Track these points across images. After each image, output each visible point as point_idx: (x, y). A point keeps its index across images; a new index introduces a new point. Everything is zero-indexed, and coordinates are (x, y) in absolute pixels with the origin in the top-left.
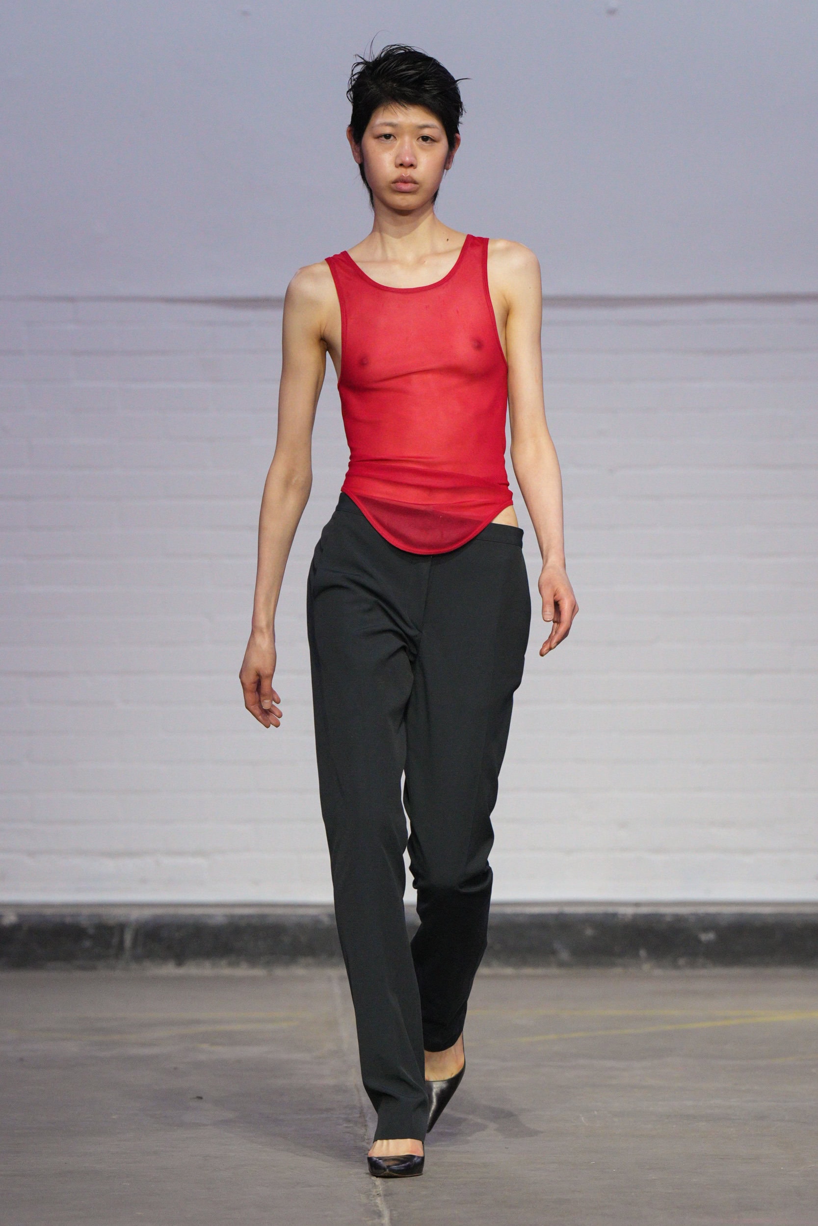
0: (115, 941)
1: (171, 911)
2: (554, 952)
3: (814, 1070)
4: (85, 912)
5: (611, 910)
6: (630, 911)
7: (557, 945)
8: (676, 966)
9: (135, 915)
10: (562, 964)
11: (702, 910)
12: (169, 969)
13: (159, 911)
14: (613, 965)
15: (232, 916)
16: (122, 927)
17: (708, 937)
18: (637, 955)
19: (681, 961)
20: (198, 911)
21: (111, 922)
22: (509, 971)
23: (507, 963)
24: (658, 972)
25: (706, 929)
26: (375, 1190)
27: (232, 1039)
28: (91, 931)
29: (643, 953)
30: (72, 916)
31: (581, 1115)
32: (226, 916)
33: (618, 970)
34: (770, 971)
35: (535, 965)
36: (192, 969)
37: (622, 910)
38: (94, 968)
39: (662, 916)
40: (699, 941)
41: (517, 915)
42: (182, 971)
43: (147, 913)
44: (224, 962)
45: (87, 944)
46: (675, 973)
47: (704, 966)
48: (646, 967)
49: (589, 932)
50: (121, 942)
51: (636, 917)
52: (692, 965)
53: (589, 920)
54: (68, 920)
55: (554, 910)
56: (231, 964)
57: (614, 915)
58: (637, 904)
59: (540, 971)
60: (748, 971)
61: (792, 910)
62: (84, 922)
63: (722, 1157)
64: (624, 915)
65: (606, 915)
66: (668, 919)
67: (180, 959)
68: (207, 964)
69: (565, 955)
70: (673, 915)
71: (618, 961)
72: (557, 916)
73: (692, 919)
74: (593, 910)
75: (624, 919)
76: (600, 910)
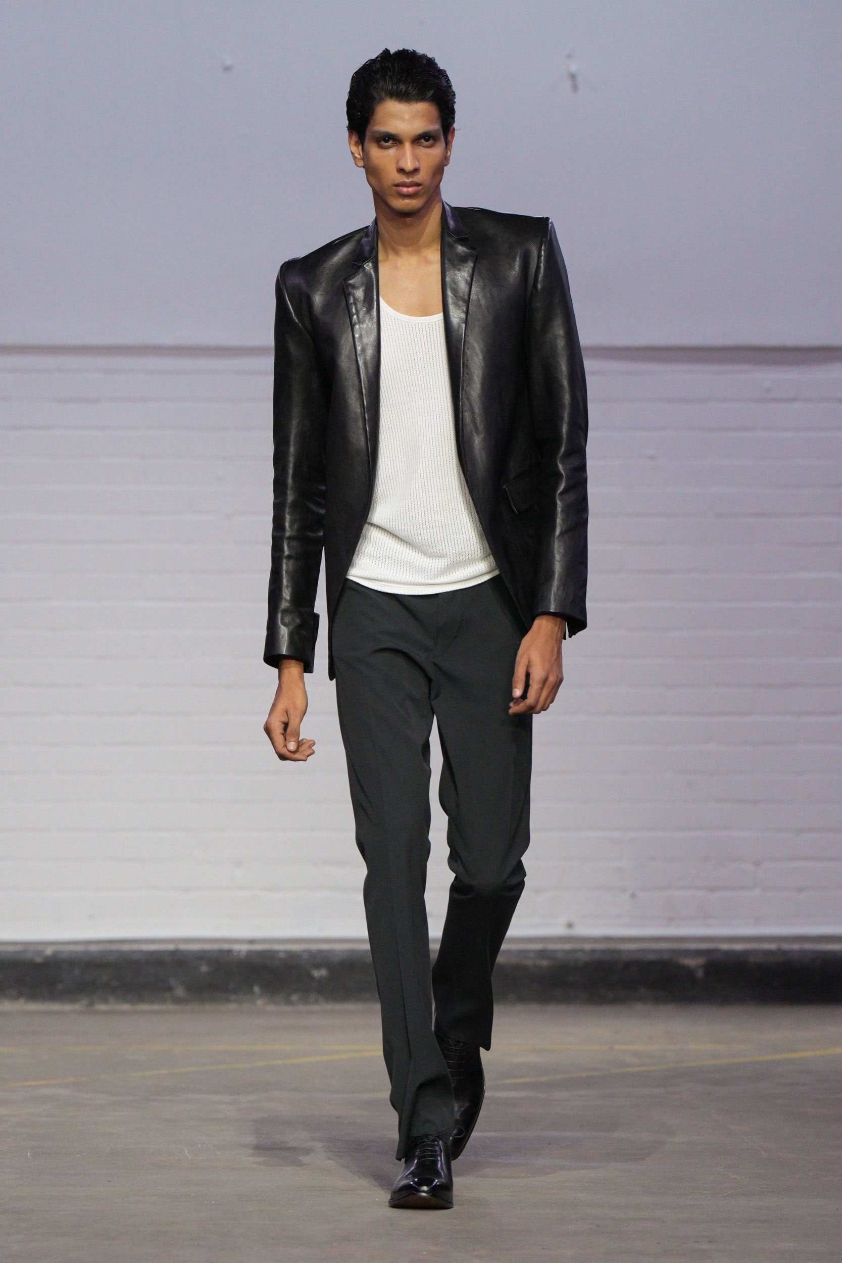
2: (170, 989)
5: (226, 947)
6: (244, 948)
7: (172, 981)
8: (289, 1002)
10: (177, 1001)
11: (314, 947)
14: (228, 1001)
17: (320, 973)
18: (250, 992)
19: (294, 998)
22: (126, 1007)
23: (126, 1001)
24: (271, 1008)
25: (318, 966)
29: (256, 989)
33: (233, 1006)
35: (152, 1002)
37: (236, 947)
39: (276, 952)
40: (313, 978)
41: (134, 952)
46: (288, 1008)
47: (316, 1002)
48: (260, 1003)
49: (204, 969)
51: (250, 952)
52: (305, 1000)
53: (202, 956)
55: (171, 947)
57: (229, 952)
58: (252, 942)
59: (156, 1007)
64: (240, 952)
65: (221, 952)
66: (282, 955)
69: (180, 992)
70: (286, 952)
71: (233, 997)
72: (173, 953)
73: (305, 956)
74: (207, 947)
75: (238, 955)
76: (216, 947)
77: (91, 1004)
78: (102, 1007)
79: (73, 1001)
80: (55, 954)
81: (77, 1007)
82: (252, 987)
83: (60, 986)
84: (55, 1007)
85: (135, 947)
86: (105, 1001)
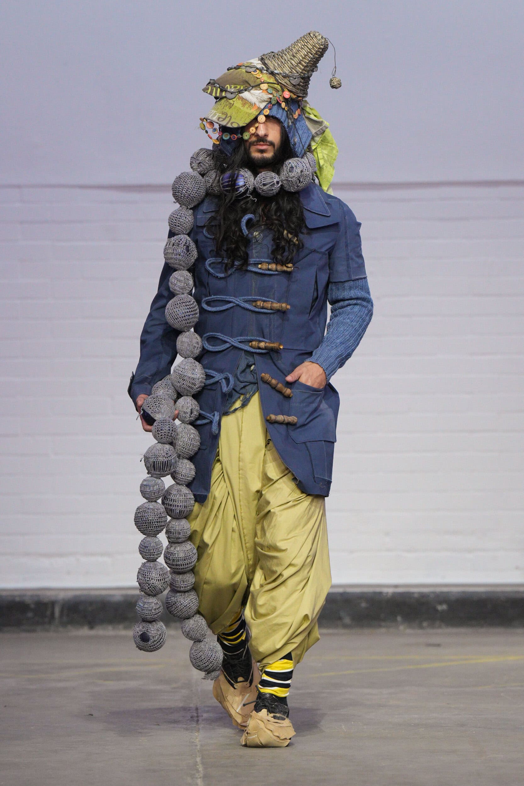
0: (48, 613)
1: (86, 593)
2: (340, 618)
3: (502, 694)
4: (29, 593)
5: (378, 590)
6: (391, 590)
7: (342, 614)
8: (421, 627)
9: (62, 596)
10: (345, 626)
11: (438, 590)
12: (85, 631)
13: (78, 593)
14: (380, 626)
15: (127, 596)
16: (53, 604)
17: (442, 607)
18: (395, 620)
19: (425, 624)
20: (104, 593)
21: (46, 600)
24: (409, 631)
25: (441, 603)
26: (197, 774)
27: (118, 676)
28: (33, 606)
29: (399, 618)
30: (20, 596)
31: (342, 724)
32: (122, 595)
33: (383, 630)
34: (483, 630)
35: (328, 627)
36: (100, 631)
37: (385, 590)
38: (34, 631)
39: (413, 593)
40: (437, 610)
42: (93, 633)
43: (70, 594)
44: (121, 626)
45: (30, 615)
46: (420, 631)
47: (440, 627)
48: (402, 628)
49: (364, 605)
50: (53, 613)
51: (394, 594)
52: (432, 626)
53: (362, 597)
54: (17, 599)
56: (126, 628)
57: (380, 593)
58: (396, 586)
59: (330, 631)
60: (469, 630)
61: (499, 589)
62: (28, 600)
63: (431, 751)
64: (387, 593)
65: (375, 593)
66: (416, 595)
67: (92, 625)
68: (110, 628)
69: (347, 620)
70: (419, 593)
71: (383, 624)
72: (342, 594)
73: (432, 596)
74: (366, 590)
75: (387, 596)
76: (371, 590)
82: (396, 617)
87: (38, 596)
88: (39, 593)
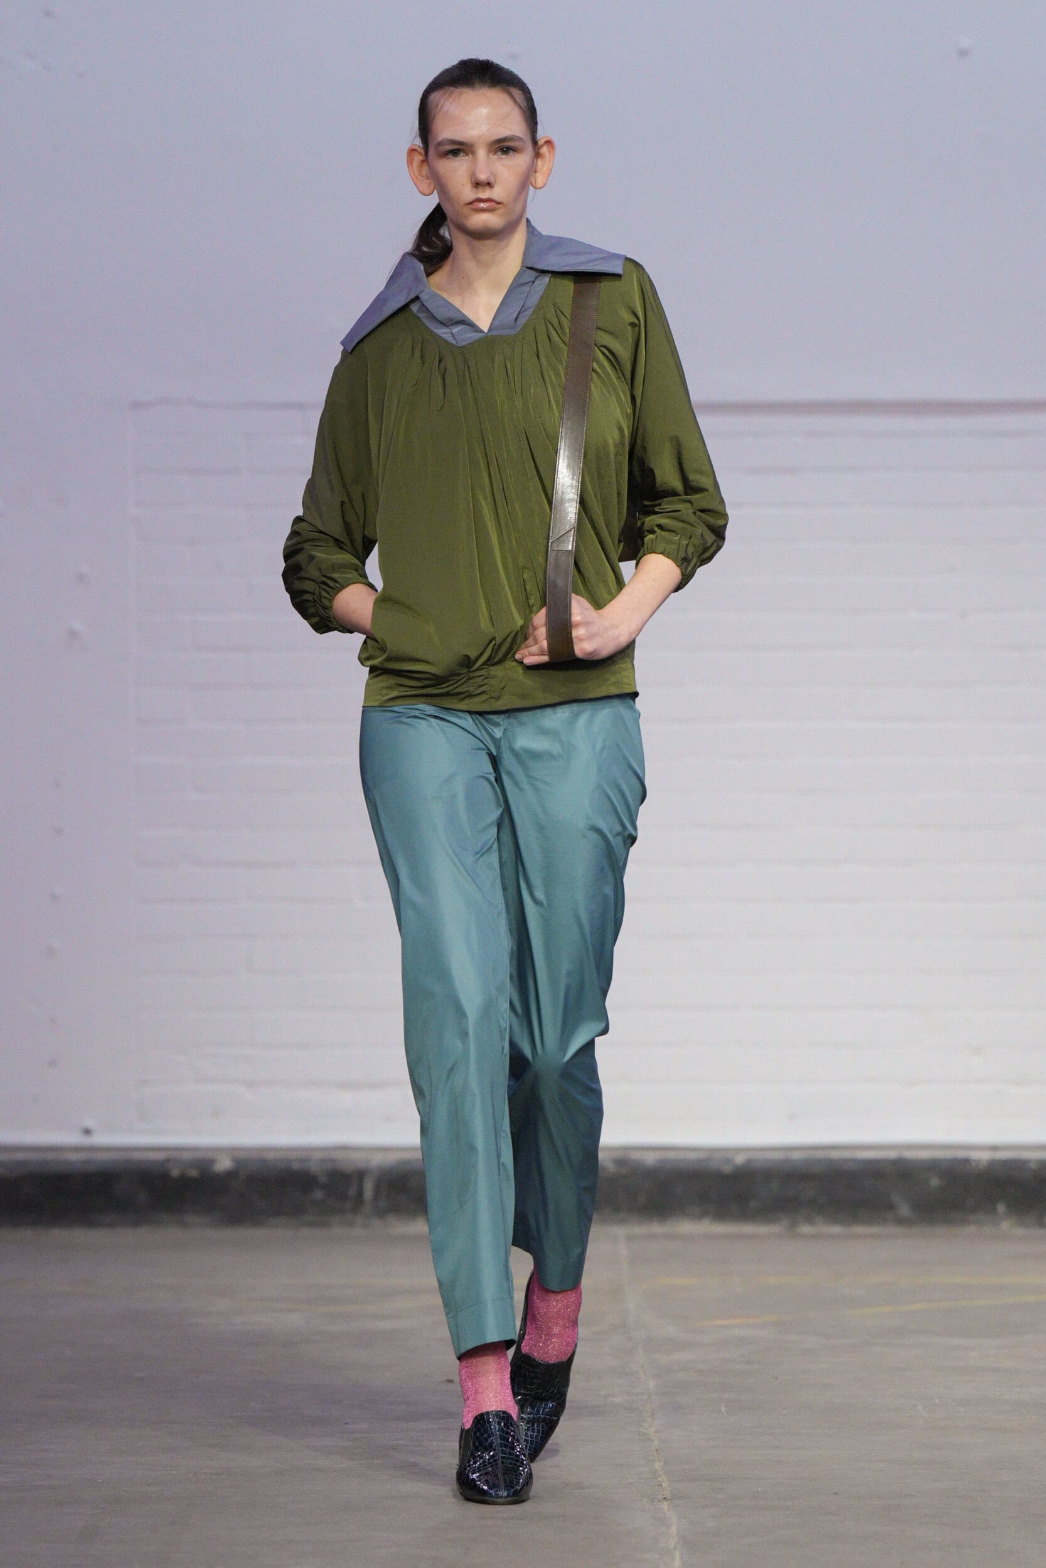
0: (352, 1192)
2: (891, 1207)
4: (318, 1155)
5: (961, 1154)
6: (984, 1156)
7: (895, 1198)
8: (1041, 1225)
9: (377, 1160)
10: (901, 1222)
13: (406, 1156)
14: (965, 1222)
16: (360, 1175)
18: (994, 1211)
21: (348, 1168)
22: (836, 1229)
23: (835, 1221)
24: (1020, 1231)
28: (323, 1179)
29: (1001, 1208)
30: (300, 1160)
33: (972, 1229)
35: (869, 1222)
37: (976, 1155)
38: (324, 1225)
39: (1027, 1161)
43: (391, 1158)
45: (319, 1194)
46: (1041, 1232)
48: (1006, 1225)
49: (935, 1182)
50: (360, 1193)
51: (992, 1163)
53: (933, 1167)
54: (296, 1166)
55: (892, 1155)
57: (967, 1161)
58: (994, 1148)
59: (874, 1230)
62: (314, 1168)
64: (978, 1161)
65: (956, 1161)
66: (1032, 1166)
69: (905, 1210)
70: (1039, 1161)
71: (972, 1218)
72: (895, 1162)
74: (939, 1154)
75: (978, 1165)
76: (948, 1155)
77: (793, 1225)
78: (805, 1229)
79: (770, 1221)
80: (749, 1162)
81: (775, 1229)
82: (995, 1205)
83: (753, 1204)
84: (748, 1229)
85: (847, 1155)
86: (810, 1221)
87: (333, 1161)
88: (338, 1155)
